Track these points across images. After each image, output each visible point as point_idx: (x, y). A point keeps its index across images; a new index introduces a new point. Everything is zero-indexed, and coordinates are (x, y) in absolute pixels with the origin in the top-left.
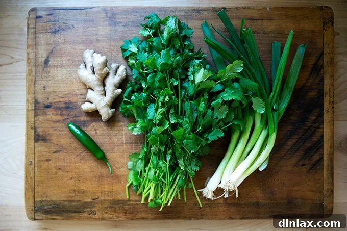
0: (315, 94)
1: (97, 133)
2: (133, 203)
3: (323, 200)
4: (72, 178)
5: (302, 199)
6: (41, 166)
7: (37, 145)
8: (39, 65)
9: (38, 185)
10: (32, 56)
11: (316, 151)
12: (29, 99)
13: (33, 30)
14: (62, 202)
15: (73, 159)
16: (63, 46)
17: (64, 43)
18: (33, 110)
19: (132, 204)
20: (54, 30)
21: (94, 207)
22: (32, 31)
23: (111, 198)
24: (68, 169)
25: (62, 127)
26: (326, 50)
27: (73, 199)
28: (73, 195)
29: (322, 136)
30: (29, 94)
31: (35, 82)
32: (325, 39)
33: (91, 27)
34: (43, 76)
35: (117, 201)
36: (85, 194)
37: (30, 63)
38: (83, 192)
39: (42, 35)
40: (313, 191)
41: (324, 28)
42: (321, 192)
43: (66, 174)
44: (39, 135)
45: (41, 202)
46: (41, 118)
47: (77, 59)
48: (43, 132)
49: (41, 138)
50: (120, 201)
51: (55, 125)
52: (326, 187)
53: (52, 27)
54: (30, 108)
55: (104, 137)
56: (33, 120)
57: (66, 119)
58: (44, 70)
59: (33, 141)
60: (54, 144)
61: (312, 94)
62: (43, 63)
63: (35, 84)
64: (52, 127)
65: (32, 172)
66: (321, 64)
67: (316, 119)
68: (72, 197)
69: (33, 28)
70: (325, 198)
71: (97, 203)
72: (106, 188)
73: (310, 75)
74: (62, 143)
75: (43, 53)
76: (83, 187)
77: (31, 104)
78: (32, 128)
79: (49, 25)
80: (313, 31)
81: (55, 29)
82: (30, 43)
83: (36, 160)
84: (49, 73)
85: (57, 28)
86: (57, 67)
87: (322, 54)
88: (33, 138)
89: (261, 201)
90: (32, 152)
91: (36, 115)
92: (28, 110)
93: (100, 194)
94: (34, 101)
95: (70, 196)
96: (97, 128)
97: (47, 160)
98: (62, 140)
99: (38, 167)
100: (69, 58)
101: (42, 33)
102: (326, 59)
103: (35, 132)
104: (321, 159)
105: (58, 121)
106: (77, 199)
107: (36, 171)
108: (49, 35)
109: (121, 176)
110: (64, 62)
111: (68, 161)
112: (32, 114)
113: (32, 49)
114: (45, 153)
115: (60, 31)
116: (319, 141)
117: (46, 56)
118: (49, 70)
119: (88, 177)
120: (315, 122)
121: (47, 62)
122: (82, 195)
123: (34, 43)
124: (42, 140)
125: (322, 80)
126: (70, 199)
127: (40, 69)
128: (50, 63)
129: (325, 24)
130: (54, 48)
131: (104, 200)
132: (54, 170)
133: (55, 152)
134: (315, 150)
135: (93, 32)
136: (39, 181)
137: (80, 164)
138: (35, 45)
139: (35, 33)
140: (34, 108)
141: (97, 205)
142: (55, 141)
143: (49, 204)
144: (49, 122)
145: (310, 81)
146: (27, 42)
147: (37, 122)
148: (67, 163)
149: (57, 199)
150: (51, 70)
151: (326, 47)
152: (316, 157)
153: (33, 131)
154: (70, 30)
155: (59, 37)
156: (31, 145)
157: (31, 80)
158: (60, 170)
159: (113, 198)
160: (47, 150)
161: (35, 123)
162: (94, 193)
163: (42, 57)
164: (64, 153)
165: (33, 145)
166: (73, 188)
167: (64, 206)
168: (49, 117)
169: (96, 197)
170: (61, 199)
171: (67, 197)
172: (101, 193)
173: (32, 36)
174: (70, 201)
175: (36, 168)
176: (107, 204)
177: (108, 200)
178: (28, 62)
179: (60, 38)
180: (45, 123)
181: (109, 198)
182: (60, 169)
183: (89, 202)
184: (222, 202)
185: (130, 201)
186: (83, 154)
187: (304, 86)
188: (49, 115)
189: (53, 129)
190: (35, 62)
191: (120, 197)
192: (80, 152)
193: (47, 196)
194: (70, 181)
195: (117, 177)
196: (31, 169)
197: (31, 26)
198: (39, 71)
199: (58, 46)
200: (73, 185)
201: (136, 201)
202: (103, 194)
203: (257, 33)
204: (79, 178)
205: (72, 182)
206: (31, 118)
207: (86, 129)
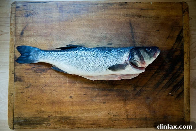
0: (179, 53)
1: (51, 76)
2: (73, 118)
3: (184, 116)
4: (36, 103)
5: (172, 116)
7: (15, 83)
8: (17, 36)
9: (16, 108)
10: (13, 30)
12: (11, 56)
13: (14, 15)
14: (30, 118)
15: (37, 91)
16: (32, 24)
17: (33, 23)
18: (13, 62)
20: (26, 15)
21: (49, 121)
23: (60, 116)
24: (34, 98)
25: (31, 73)
26: (185, 28)
28: (37, 113)
29: (183, 78)
30: (11, 52)
32: (184, 21)
33: (49, 13)
34: (20, 42)
35: (63, 117)
37: (12, 34)
38: (43, 112)
39: (19, 18)
40: (178, 111)
41: (183, 14)
42: (183, 111)
43: (33, 101)
44: (17, 77)
45: (18, 118)
46: (18, 67)
47: (40, 32)
48: (19, 75)
49: (18, 79)
50: (65, 117)
51: (27, 71)
52: (186, 108)
53: (25, 13)
54: (12, 61)
55: (55, 78)
56: (13, 68)
57: (33, 68)
58: (20, 38)
59: (14, 81)
60: (26, 83)
61: (177, 53)
62: (20, 34)
63: (15, 47)
64: (25, 73)
65: (12, 100)
66: (182, 36)
67: (179, 68)
68: (36, 115)
69: (14, 13)
71: (51, 119)
72: (57, 109)
73: (176, 42)
74: (30, 82)
75: (20, 28)
76: (43, 109)
77: (12, 59)
78: (13, 73)
79: (24, 12)
80: (177, 16)
81: (27, 14)
82: (12, 22)
83: (15, 92)
84: (23, 40)
85: (28, 14)
86: (28, 36)
87: (182, 30)
88: (13, 79)
89: (148, 117)
90: (13, 87)
91: (15, 65)
92: (10, 62)
93: (53, 113)
94: (14, 57)
95: (35, 114)
96: (51, 73)
97: (22, 93)
98: (31, 80)
99: (16, 96)
100: (35, 31)
101: (19, 16)
102: (185, 32)
104: (183, 91)
105: (29, 69)
106: (39, 116)
107: (15, 99)
108: (24, 18)
109: (65, 102)
110: (33, 34)
111: (34, 93)
112: (13, 65)
113: (13, 26)
114: (20, 88)
115: (30, 15)
116: (181, 80)
117: (21, 30)
118: (23, 38)
119: (46, 103)
120: (179, 69)
121: (22, 33)
122: (42, 113)
123: (15, 22)
124: (19, 80)
125: (183, 45)
126: (35, 116)
127: (18, 37)
128: (24, 34)
129: (184, 12)
130: (27, 25)
131: (56, 117)
132: (26, 99)
133: (26, 88)
134: (179, 86)
135: (50, 16)
136: (16, 105)
138: (15, 24)
139: (16, 17)
142: (26, 81)
143: (22, 119)
144: (23, 70)
145: (176, 45)
146: (10, 22)
148: (33, 94)
149: (27, 116)
150: (25, 38)
151: (184, 25)
152: (180, 90)
153: (13, 75)
154: (36, 15)
155: (30, 19)
157: (13, 44)
158: (29, 99)
159: (61, 116)
160: (22, 86)
161: (15, 70)
162: (49, 112)
163: (19, 31)
164: (31, 88)
165: (13, 83)
166: (37, 109)
167: (31, 120)
169: (51, 115)
170: (30, 116)
171: (33, 115)
172: (54, 112)
173: (14, 18)
174: (35, 117)
175: (15, 98)
176: (56, 120)
179: (30, 20)
180: (21, 70)
181: (58, 116)
182: (29, 98)
183: (47, 118)
184: (125, 117)
185: (71, 117)
186: (43, 89)
187: (172, 49)
188: (23, 65)
189: (25, 74)
190: (15, 34)
191: (64, 115)
192: (41, 87)
193: (21, 114)
194: (35, 105)
195: (63, 103)
196: (12, 98)
197: (13, 12)
198: (17, 39)
199: (29, 24)
200: (37, 108)
201: (74, 117)
202: (55, 113)
203: (145, 17)
204: (41, 103)
205: (36, 106)
206: (12, 67)
207: (45, 73)
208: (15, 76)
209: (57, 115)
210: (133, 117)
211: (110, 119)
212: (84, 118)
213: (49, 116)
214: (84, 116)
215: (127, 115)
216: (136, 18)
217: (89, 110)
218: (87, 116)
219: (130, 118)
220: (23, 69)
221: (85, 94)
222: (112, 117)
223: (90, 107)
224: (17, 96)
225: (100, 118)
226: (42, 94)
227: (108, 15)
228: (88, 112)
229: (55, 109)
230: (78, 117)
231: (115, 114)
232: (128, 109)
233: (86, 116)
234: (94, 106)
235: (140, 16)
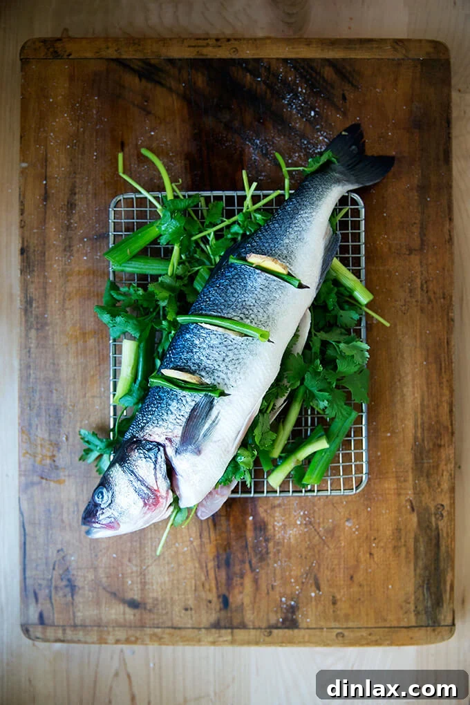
0: (200, 74)
1: (279, 505)
2: (420, 431)
3: (413, 60)
4: (371, 554)
5: (412, 102)
7: (303, 625)
8: (141, 620)
9: (385, 620)
10: (121, 634)
11: (316, 73)
12: (211, 639)
13: (69, 632)
14: (418, 571)
15: (330, 552)
16: (101, 571)
17: (95, 569)
18: (232, 633)
19: (423, 433)
20: (68, 589)
21: (427, 509)
22: (70, 634)
23: (411, 475)
24: (352, 562)
25: (267, 574)
26: (112, 53)
27: (412, 550)
28: (403, 550)
29: (285, 61)
30: (199, 641)
31: (175, 628)
32: (89, 55)
33: (61, 514)
34: (164, 612)
35: (416, 463)
36: (403, 527)
37: (137, 639)
38: (398, 530)
39: (79, 614)
40: (396, 80)
41: (65, 57)
42: (399, 63)
43: (362, 566)
44: (285, 620)
45: (417, 613)
46: (249, 616)
47: (129, 544)
49: (290, 615)
50: (415, 458)
51: (263, 587)
52: (388, 54)
53: (61, 594)
54: (229, 638)
56: (253, 632)
57: (251, 566)
58: (150, 611)
59: (296, 631)
60: (302, 589)
61: (200, 80)
62: (136, 611)
63: (180, 628)
64: (268, 593)
65: (359, 634)
66: (140, 64)
67: (251, 74)
68: (408, 552)
69: (64, 630)
70: (410, 56)
71: (421, 502)
72: (390, 485)
73: (162, 85)
74: (300, 575)
75: (116, 612)
76: (388, 531)
77: (220, 636)
78: (271, 633)
79: (58, 598)
80: (72, 78)
81: (66, 586)
82: (95, 638)
83: (333, 625)
84: (157, 599)
85: (65, 583)
86: (144, 584)
87: (119, 61)
88: (288, 632)
89: (416, 181)
90: (318, 632)
91: (243, 626)
92: (233, 642)
93: (403, 498)
94: (213, 630)
95: (407, 557)
96: (269, 505)
97: (334, 603)
98: (293, 574)
99: (347, 621)
100: (125, 561)
102: (128, 54)
103: (277, 628)
104: (331, 63)
105: (256, 581)
106: (411, 543)
107: (356, 625)
108: (78, 599)
110: (134, 569)
111: (336, 562)
112: (240, 634)
113: (109, 633)
114: (320, 608)
115: (70, 577)
116: (295, 67)
117: (121, 606)
118: (150, 601)
119: (368, 522)
120: (255, 74)
121: (134, 604)
122: (403, 533)
123: (95, 628)
124: (293, 613)
125: (171, 61)
126: (412, 556)
127: (147, 617)
128: (136, 597)
129: (56, 55)
130: (104, 589)
131: (415, 488)
132: (355, 589)
133: (318, 588)
134: (314, 75)
135: (71, 510)
136: (376, 618)
137: (342, 538)
138: (99, 626)
139: (75, 626)
140: (229, 631)
141: (424, 504)
142: (297, 588)
143: (421, 598)
144: (257, 600)
145: (173, 84)
146: (93, 643)
147: (257, 624)
148: (339, 564)
149: (413, 580)
150: (151, 595)
151: (104, 54)
152: (328, 72)
153: (275, 631)
154: (68, 557)
155: (84, 579)
156: (304, 637)
157: (173, 635)
158: (355, 578)
159: (410, 471)
161: (260, 628)
162: (399, 511)
163: (124, 614)
164: (319, 570)
165: (303, 632)
166: (389, 551)
167: (426, 568)
168: (247, 601)
169: (408, 504)
170: (412, 573)
171: (410, 562)
172: (399, 495)
173: (81, 633)
174: (417, 557)
175: (350, 624)
176: (424, 485)
177: (414, 480)
178: (135, 642)
179: (85, 577)
180: (259, 607)
181: (410, 478)
183: (419, 518)
184: (418, 257)
185: (416, 438)
186: (321, 533)
187: (185, 98)
188: (242, 599)
189: (271, 592)
190: (135, 627)
191: (409, 458)
192: (317, 537)
193: (406, 601)
194: (375, 556)
196: (352, 635)
197: (60, 634)
198: (154, 619)
199: (101, 581)
200: (385, 551)
201: (416, 426)
202: (403, 492)
203: (75, 187)
204: (369, 538)
205: (378, 554)
206: (249, 635)
207: (270, 527)
208: (279, 625)
209: (410, 484)
210: (416, 231)
211: (422, 310)
212: (418, 396)
214: (414, 393)
215: (411, 251)
216: (76, 218)
218: (414, 384)
219: (416, 243)
220: (255, 598)
222: (417, 301)
224: (347, 617)
225: (419, 341)
226: (339, 537)
227: (68, 313)
228: (399, 381)
229: (389, 489)
230: (416, 413)
231: (407, 291)
232: (390, 249)
233: (411, 389)
235: (71, 206)
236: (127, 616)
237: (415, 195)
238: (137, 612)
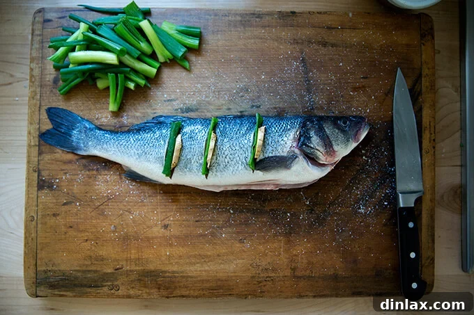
1: (121, 178)
2: (170, 275)
4: (87, 240)
6: (46, 223)
7: (40, 193)
8: (45, 85)
9: (41, 250)
10: (36, 72)
12: (32, 131)
13: (39, 38)
14: (74, 273)
15: (89, 213)
18: (36, 145)
19: (168, 277)
21: (116, 279)
22: (37, 39)
23: (140, 268)
24: (81, 228)
25: (75, 170)
26: (425, 71)
27: (88, 269)
28: (89, 262)
30: (31, 124)
31: (40, 108)
32: (423, 56)
34: (51, 100)
35: (148, 272)
36: (105, 262)
37: (33, 82)
38: (102, 260)
41: (422, 42)
43: (79, 235)
44: (43, 181)
45: (45, 272)
46: (47, 157)
48: (48, 176)
49: (47, 184)
50: (151, 272)
51: (64, 167)
54: (33, 144)
56: (36, 159)
57: (80, 159)
58: (52, 92)
59: (36, 189)
60: (64, 193)
62: (52, 81)
63: (40, 111)
64: (62, 170)
65: (33, 231)
66: (419, 89)
68: (87, 266)
69: (40, 35)
70: (423, 268)
71: (121, 275)
72: (133, 254)
74: (74, 191)
75: (52, 69)
76: (103, 252)
77: (34, 138)
78: (35, 171)
79: (61, 32)
80: (408, 45)
82: (34, 55)
83: (40, 214)
84: (59, 96)
87: (420, 76)
88: (35, 183)
89: (340, 273)
90: (35, 203)
91: (40, 153)
92: (30, 146)
93: (124, 263)
94: (38, 133)
95: (84, 265)
96: (121, 172)
97: (54, 215)
98: (74, 188)
99: (42, 223)
102: (425, 83)
103: (38, 176)
105: (70, 162)
106: (93, 268)
107: (39, 229)
109: (153, 238)
111: (82, 216)
112: (35, 151)
113: (37, 64)
114: (51, 205)
117: (55, 72)
119: (108, 239)
121: (56, 81)
122: (101, 262)
123: (41, 55)
124: (49, 187)
126: (84, 268)
127: (47, 89)
129: (423, 36)
131: (131, 271)
132: (63, 229)
133: (65, 204)
136: (43, 243)
137: (98, 221)
138: (42, 58)
139: (42, 42)
141: (120, 277)
142: (65, 189)
143: (56, 274)
144: (58, 163)
146: (31, 54)
147: (41, 162)
148: (80, 219)
149: (68, 269)
151: (424, 66)
153: (36, 175)
156: (32, 194)
157: (35, 105)
158: (70, 229)
159: (142, 268)
160: (55, 201)
161: (39, 164)
162: (117, 260)
163: (50, 74)
165: (36, 193)
166: (88, 253)
167: (76, 278)
168: (57, 156)
169: (120, 266)
170: (73, 269)
171: (81, 267)
172: (127, 260)
173: (38, 46)
174: (84, 272)
175: (39, 226)
176: (133, 277)
177: (136, 271)
178: (31, 81)
180: (53, 164)
181: (137, 268)
182: (71, 227)
183: (110, 273)
184: (289, 274)
185: (165, 272)
186: (101, 207)
188: (58, 152)
189: (62, 172)
190: (41, 81)
191: (151, 267)
192: (99, 204)
193: (54, 264)
194: (86, 244)
195: (148, 239)
196: (32, 226)
197: (37, 32)
198: (46, 93)
200: (88, 250)
201: (173, 272)
202: (129, 262)
203: (337, 47)
204: (98, 239)
205: (87, 245)
206: (34, 157)
207: (106, 172)
208: (40, 178)
209: (134, 268)
210: (307, 273)
211: (253, 277)
212: (194, 274)
213: (116, 270)
214: (196, 271)
215: (294, 269)
216: (316, 47)
217: (207, 256)
218: (202, 271)
219: (298, 273)
220: (59, 161)
221: (197, 219)
222: (259, 274)
223: (208, 250)
225: (232, 274)
226: (99, 219)
227: (252, 41)
228: (205, 261)
229: (131, 253)
230: (181, 272)
231: (266, 267)
232: (296, 255)
233: (199, 269)
234: (217, 247)
235: (325, 44)
236: (48, 76)
237: (331, 272)
238: (51, 83)
